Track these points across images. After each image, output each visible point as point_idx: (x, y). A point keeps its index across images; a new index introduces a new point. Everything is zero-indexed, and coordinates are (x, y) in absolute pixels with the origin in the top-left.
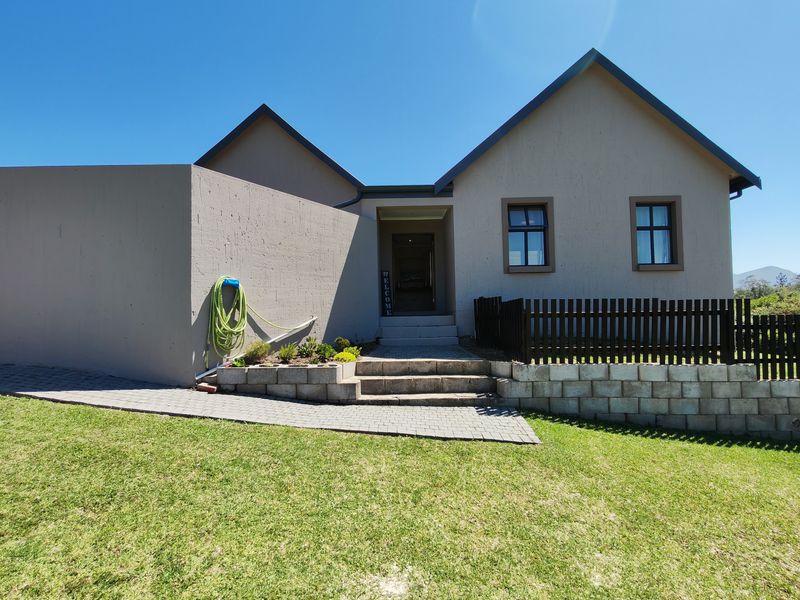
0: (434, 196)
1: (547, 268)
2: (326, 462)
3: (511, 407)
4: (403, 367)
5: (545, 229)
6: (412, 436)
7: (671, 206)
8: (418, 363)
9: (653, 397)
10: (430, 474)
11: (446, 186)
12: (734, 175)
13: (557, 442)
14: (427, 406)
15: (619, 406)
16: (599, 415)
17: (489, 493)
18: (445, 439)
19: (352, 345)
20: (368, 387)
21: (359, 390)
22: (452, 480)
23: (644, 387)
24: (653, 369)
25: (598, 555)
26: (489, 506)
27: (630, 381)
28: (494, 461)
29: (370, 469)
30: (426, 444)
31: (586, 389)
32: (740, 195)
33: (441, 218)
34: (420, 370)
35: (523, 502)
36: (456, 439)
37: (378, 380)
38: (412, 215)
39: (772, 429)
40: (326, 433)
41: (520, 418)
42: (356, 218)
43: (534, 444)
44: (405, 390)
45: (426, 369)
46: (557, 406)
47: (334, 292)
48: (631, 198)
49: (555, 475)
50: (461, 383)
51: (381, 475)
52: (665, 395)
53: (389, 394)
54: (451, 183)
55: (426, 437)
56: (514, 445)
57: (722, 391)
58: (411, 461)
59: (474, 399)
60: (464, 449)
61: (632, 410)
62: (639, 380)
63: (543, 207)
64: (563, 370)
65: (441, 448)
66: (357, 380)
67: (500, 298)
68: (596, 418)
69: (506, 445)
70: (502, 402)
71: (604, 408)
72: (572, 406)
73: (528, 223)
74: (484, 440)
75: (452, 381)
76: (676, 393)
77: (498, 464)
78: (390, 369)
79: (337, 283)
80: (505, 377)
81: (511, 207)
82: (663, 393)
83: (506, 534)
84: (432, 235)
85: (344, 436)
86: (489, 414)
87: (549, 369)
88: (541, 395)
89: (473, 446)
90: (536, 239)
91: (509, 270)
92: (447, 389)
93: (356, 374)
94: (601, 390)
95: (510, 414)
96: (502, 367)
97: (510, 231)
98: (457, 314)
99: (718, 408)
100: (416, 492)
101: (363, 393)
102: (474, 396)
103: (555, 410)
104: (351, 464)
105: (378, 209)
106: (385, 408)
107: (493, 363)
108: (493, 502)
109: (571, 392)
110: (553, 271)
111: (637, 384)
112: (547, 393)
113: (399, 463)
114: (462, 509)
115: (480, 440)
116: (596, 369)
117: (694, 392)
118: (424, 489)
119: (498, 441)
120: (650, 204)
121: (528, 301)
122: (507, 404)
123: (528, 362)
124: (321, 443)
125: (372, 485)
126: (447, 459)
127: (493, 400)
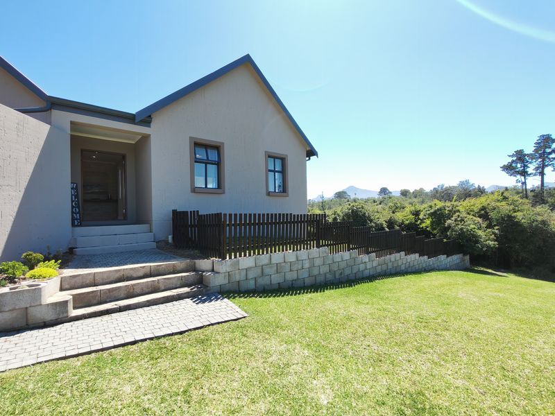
0: (135, 124)
1: (219, 191)
2: (69, 402)
3: (215, 293)
4: (117, 275)
5: (218, 164)
6: (151, 339)
7: (283, 160)
8: (132, 269)
9: (291, 271)
10: (187, 369)
11: (145, 118)
12: (308, 149)
13: (257, 312)
14: (148, 306)
15: (276, 279)
16: (266, 287)
17: (238, 368)
18: (181, 333)
19: (47, 259)
20: (80, 302)
21: (71, 305)
22: (207, 368)
23: (287, 265)
24: (290, 254)
25: (315, 382)
26: (243, 377)
27: (280, 263)
28: (227, 339)
29: (128, 389)
30: (168, 342)
31: (259, 271)
32: (309, 159)
33: (133, 142)
34: (135, 275)
35: (260, 364)
36: (190, 330)
37: (93, 292)
38: (105, 135)
39: (333, 278)
40: (51, 366)
41: (226, 300)
42: (46, 127)
43: (244, 317)
44: (122, 296)
45: (141, 274)
46: (244, 286)
47: (17, 203)
48: (265, 152)
49: (267, 336)
50: (174, 282)
51: (143, 390)
52: (295, 269)
53: (106, 302)
54: (150, 116)
55: (164, 336)
56: (234, 322)
57: (318, 262)
58: (164, 364)
59: (188, 293)
60: (202, 337)
61: (281, 280)
62: (285, 262)
63: (217, 148)
64: (247, 261)
65: (183, 343)
66: (67, 296)
67: (198, 211)
68: (264, 289)
69: (228, 324)
70: (210, 290)
71: (268, 282)
72: (251, 284)
73: (208, 158)
74: (212, 324)
75: (167, 281)
76: (300, 267)
77: (231, 341)
78: (103, 279)
79: (22, 194)
80: (208, 271)
81: (197, 144)
82: (294, 268)
83: (265, 395)
84: (124, 157)
85: (77, 363)
86: (204, 302)
87: (238, 261)
88: (234, 280)
89: (208, 331)
90: (212, 169)
91: (194, 190)
92: (163, 288)
93: (62, 289)
94: (267, 271)
95: (217, 299)
96: (204, 264)
97: (195, 162)
98: (154, 223)
99: (315, 272)
100: (185, 392)
101: (75, 308)
102: (186, 290)
103: (242, 289)
104: (103, 392)
105: (72, 123)
106: (106, 318)
107: (197, 261)
108: (244, 374)
109: (251, 275)
110: (224, 193)
111: (284, 264)
112: (238, 278)
113: (153, 371)
114: (227, 390)
115: (209, 325)
116: (264, 258)
117: (307, 265)
118: (189, 385)
119: (222, 322)
120: (273, 157)
121: (225, 215)
122: (212, 291)
123: (224, 258)
124: (49, 380)
125: (138, 405)
126: (193, 350)
127: (203, 291)
